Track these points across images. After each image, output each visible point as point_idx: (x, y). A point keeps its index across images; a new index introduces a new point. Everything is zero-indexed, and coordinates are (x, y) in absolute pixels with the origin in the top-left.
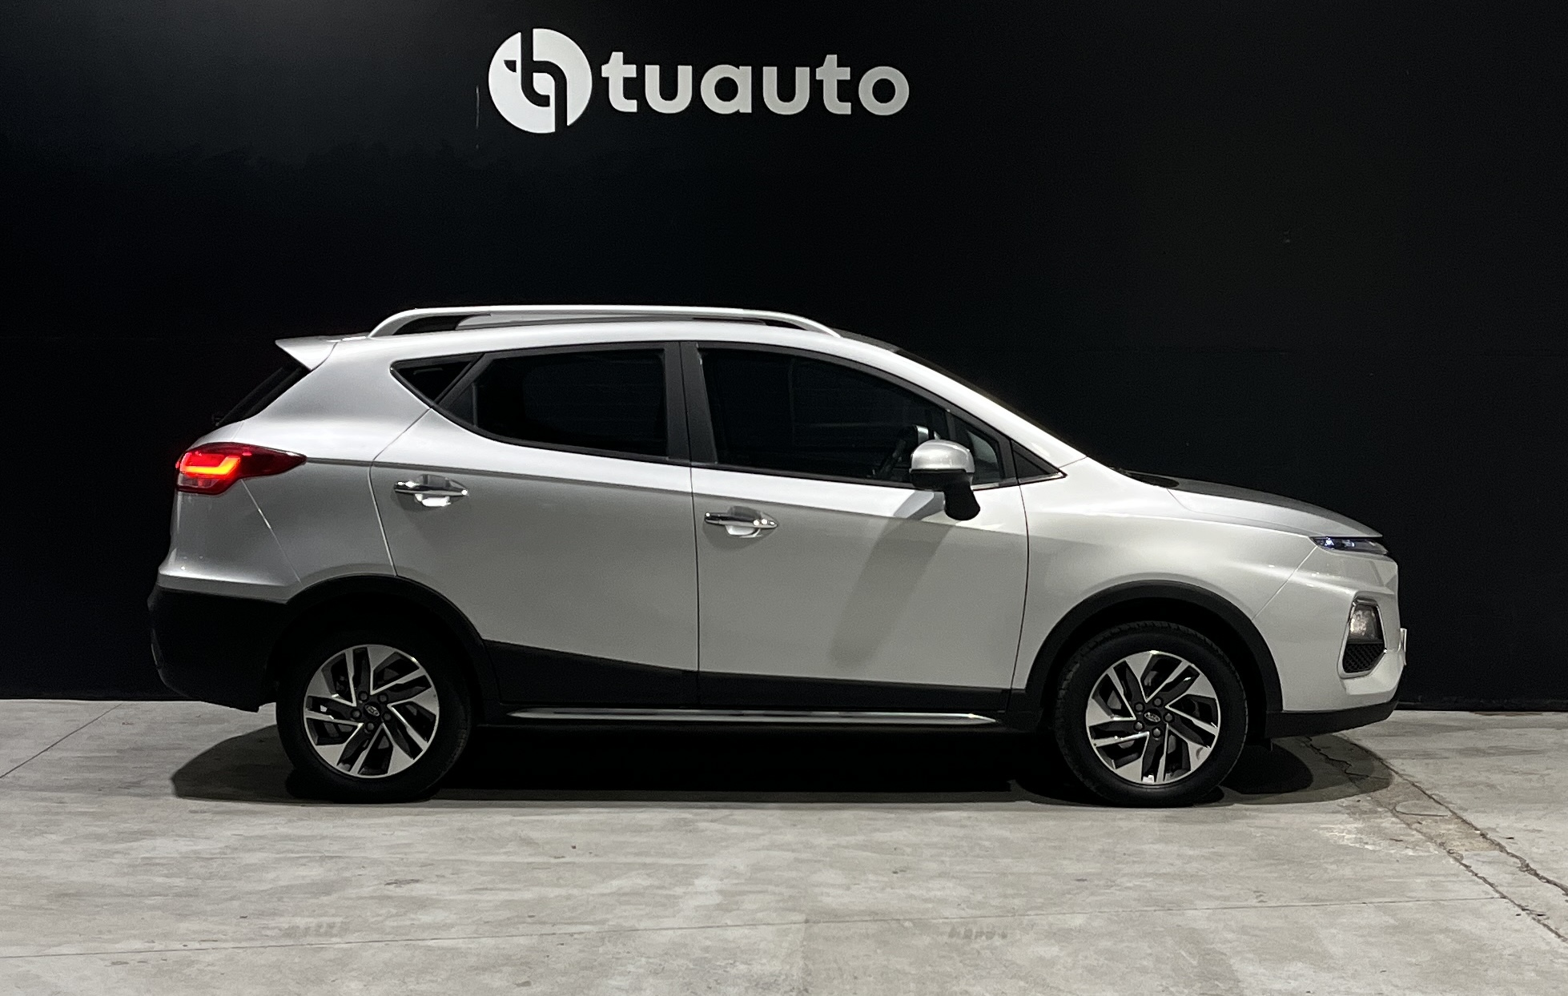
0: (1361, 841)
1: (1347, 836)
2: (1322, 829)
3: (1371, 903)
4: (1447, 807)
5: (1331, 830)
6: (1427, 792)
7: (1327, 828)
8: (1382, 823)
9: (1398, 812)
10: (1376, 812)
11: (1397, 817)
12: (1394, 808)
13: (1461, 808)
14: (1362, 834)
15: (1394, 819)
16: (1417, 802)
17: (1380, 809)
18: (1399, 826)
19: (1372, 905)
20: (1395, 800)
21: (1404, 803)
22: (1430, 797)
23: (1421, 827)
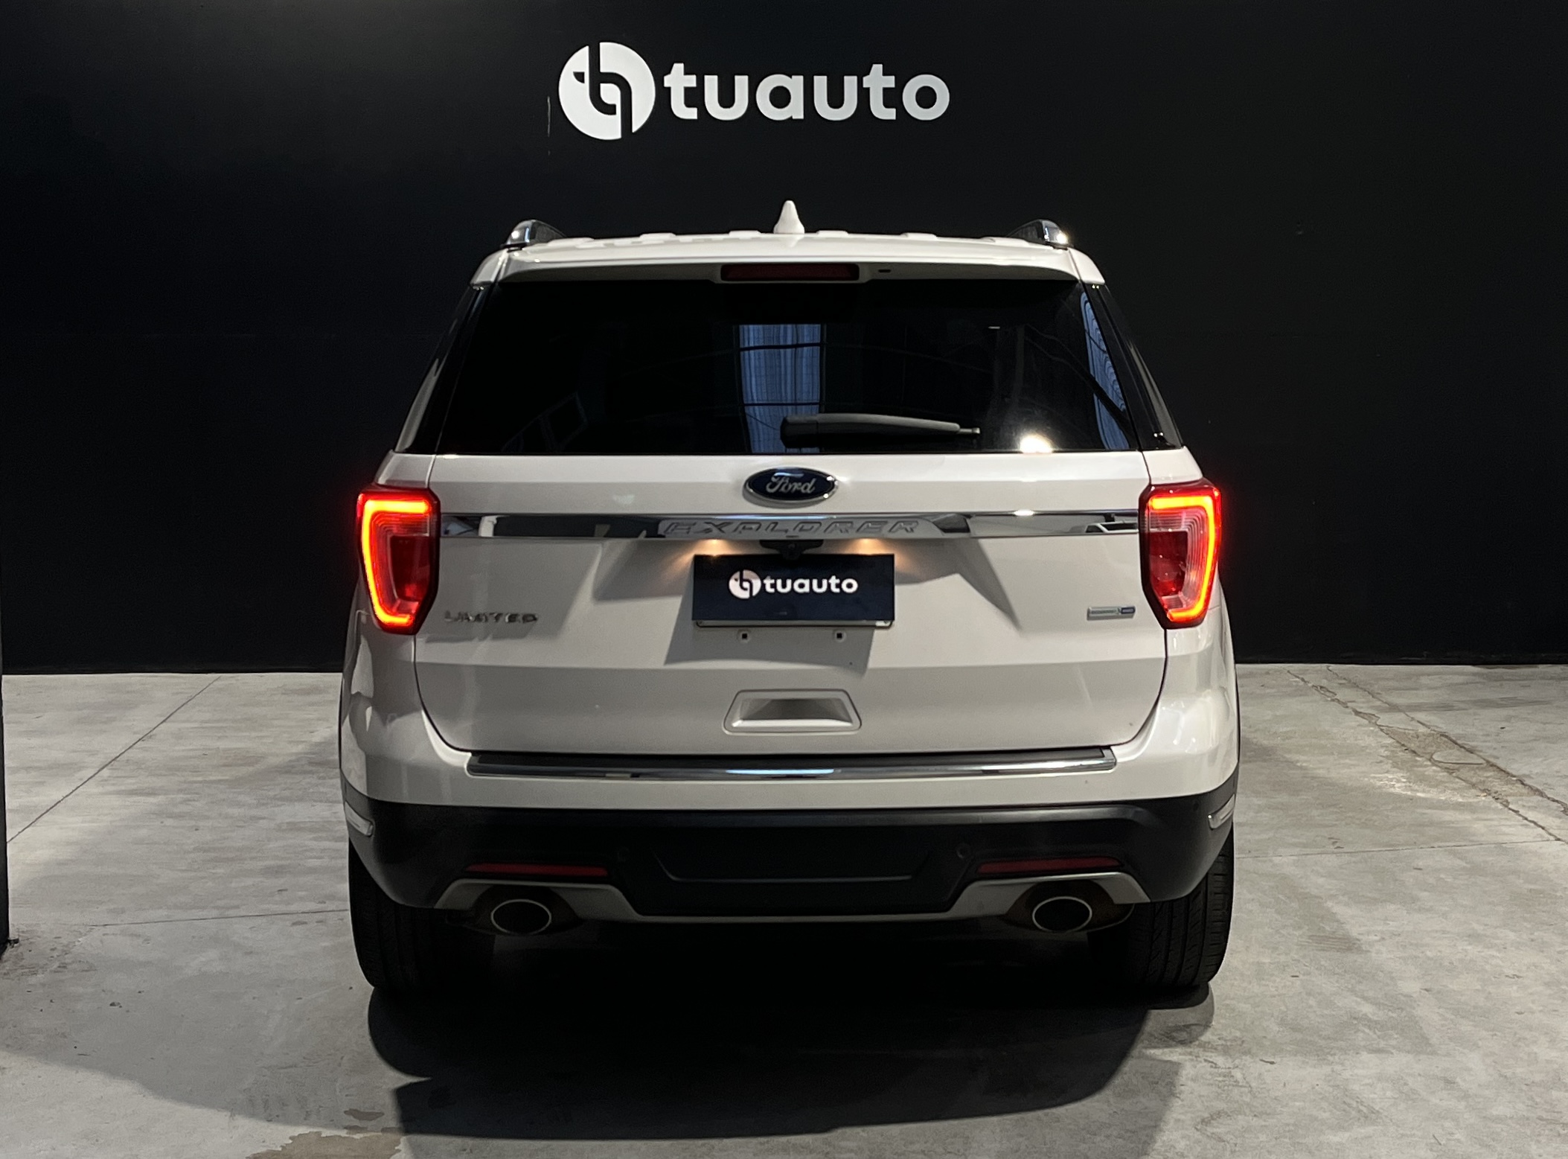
1: (1397, 785)
2: (1371, 778)
4: (1481, 757)
5: (1379, 780)
7: (1375, 778)
8: (1425, 771)
9: (1435, 761)
11: (1439, 767)
12: (1431, 758)
13: (1493, 757)
14: (1410, 782)
15: (1434, 768)
16: (1451, 752)
17: (1418, 759)
19: (1440, 849)
20: (1431, 750)
21: (1438, 753)
22: (1462, 747)
23: (1461, 776)
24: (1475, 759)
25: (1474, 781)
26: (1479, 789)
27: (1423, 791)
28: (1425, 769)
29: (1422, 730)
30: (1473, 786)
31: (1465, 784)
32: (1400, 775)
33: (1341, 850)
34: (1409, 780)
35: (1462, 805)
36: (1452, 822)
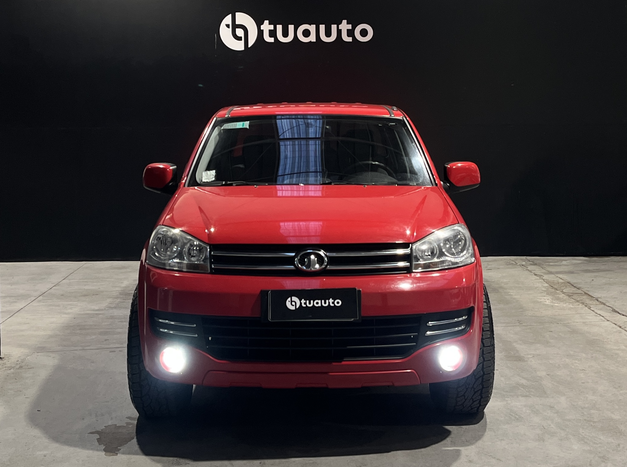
0: (552, 302)
2: (538, 298)
3: (561, 323)
4: (582, 290)
5: (541, 299)
6: (574, 285)
9: (564, 292)
10: (557, 292)
11: (565, 294)
12: (563, 291)
13: (587, 291)
15: (563, 295)
16: (571, 289)
17: (557, 291)
18: (566, 297)
20: (563, 288)
21: (566, 289)
22: (575, 287)
23: (573, 298)
24: (580, 291)
25: (578, 299)
26: (580, 303)
27: (558, 303)
28: (559, 295)
29: (561, 281)
30: (578, 301)
31: (574, 301)
32: (549, 297)
33: (522, 325)
34: (552, 299)
35: (572, 308)
36: (567, 315)
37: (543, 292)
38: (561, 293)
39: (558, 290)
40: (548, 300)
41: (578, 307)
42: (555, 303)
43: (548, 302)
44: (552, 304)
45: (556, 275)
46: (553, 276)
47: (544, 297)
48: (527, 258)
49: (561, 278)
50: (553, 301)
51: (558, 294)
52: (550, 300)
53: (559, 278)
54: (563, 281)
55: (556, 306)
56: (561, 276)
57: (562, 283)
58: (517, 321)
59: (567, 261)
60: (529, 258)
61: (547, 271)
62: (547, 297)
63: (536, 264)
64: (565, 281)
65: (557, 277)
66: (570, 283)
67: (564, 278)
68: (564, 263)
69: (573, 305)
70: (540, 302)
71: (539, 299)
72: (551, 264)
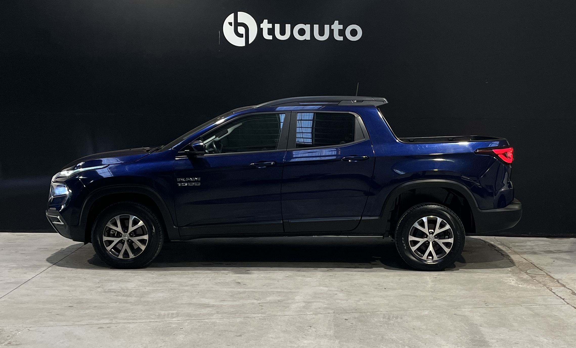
4: (544, 271)
5: (507, 279)
6: (537, 266)
8: (523, 277)
10: (521, 273)
11: (529, 275)
12: (527, 272)
13: (549, 272)
16: (534, 270)
18: (529, 278)
19: (524, 307)
20: (526, 269)
21: (529, 270)
22: (538, 268)
23: (536, 279)
24: (542, 273)
25: (541, 281)
26: (542, 284)
27: (522, 285)
29: (525, 261)
30: (540, 283)
31: (537, 282)
32: (514, 278)
33: (488, 306)
34: (517, 280)
35: (535, 290)
36: (530, 297)
37: (508, 272)
38: (525, 274)
39: (522, 271)
40: (513, 280)
41: (541, 289)
42: (519, 284)
43: (513, 283)
44: (516, 285)
45: (521, 255)
46: (518, 256)
47: (509, 278)
48: (495, 238)
49: (525, 258)
50: (517, 282)
51: (522, 275)
52: (515, 281)
53: (524, 258)
54: (527, 262)
55: (520, 287)
56: (525, 256)
57: (527, 263)
58: (484, 302)
59: (531, 242)
60: (497, 237)
61: (513, 251)
62: (512, 277)
63: (503, 244)
64: (529, 262)
65: (522, 257)
66: (533, 264)
67: (528, 258)
68: (529, 243)
69: (536, 287)
70: (506, 283)
71: (505, 280)
72: (517, 244)
